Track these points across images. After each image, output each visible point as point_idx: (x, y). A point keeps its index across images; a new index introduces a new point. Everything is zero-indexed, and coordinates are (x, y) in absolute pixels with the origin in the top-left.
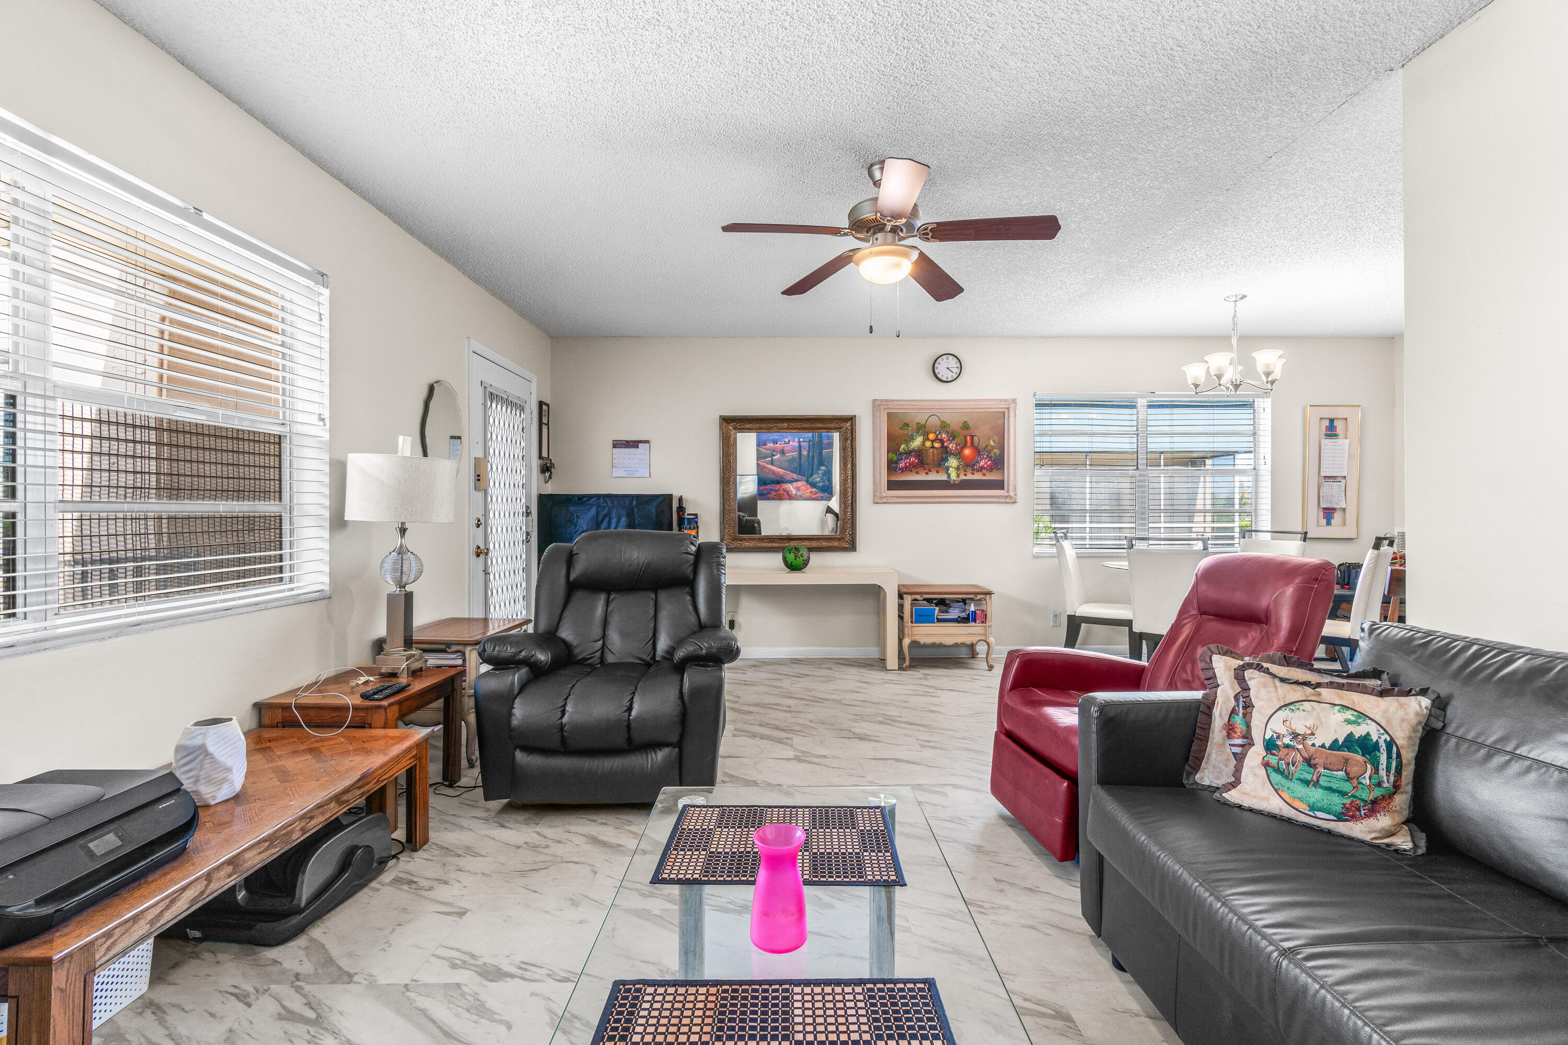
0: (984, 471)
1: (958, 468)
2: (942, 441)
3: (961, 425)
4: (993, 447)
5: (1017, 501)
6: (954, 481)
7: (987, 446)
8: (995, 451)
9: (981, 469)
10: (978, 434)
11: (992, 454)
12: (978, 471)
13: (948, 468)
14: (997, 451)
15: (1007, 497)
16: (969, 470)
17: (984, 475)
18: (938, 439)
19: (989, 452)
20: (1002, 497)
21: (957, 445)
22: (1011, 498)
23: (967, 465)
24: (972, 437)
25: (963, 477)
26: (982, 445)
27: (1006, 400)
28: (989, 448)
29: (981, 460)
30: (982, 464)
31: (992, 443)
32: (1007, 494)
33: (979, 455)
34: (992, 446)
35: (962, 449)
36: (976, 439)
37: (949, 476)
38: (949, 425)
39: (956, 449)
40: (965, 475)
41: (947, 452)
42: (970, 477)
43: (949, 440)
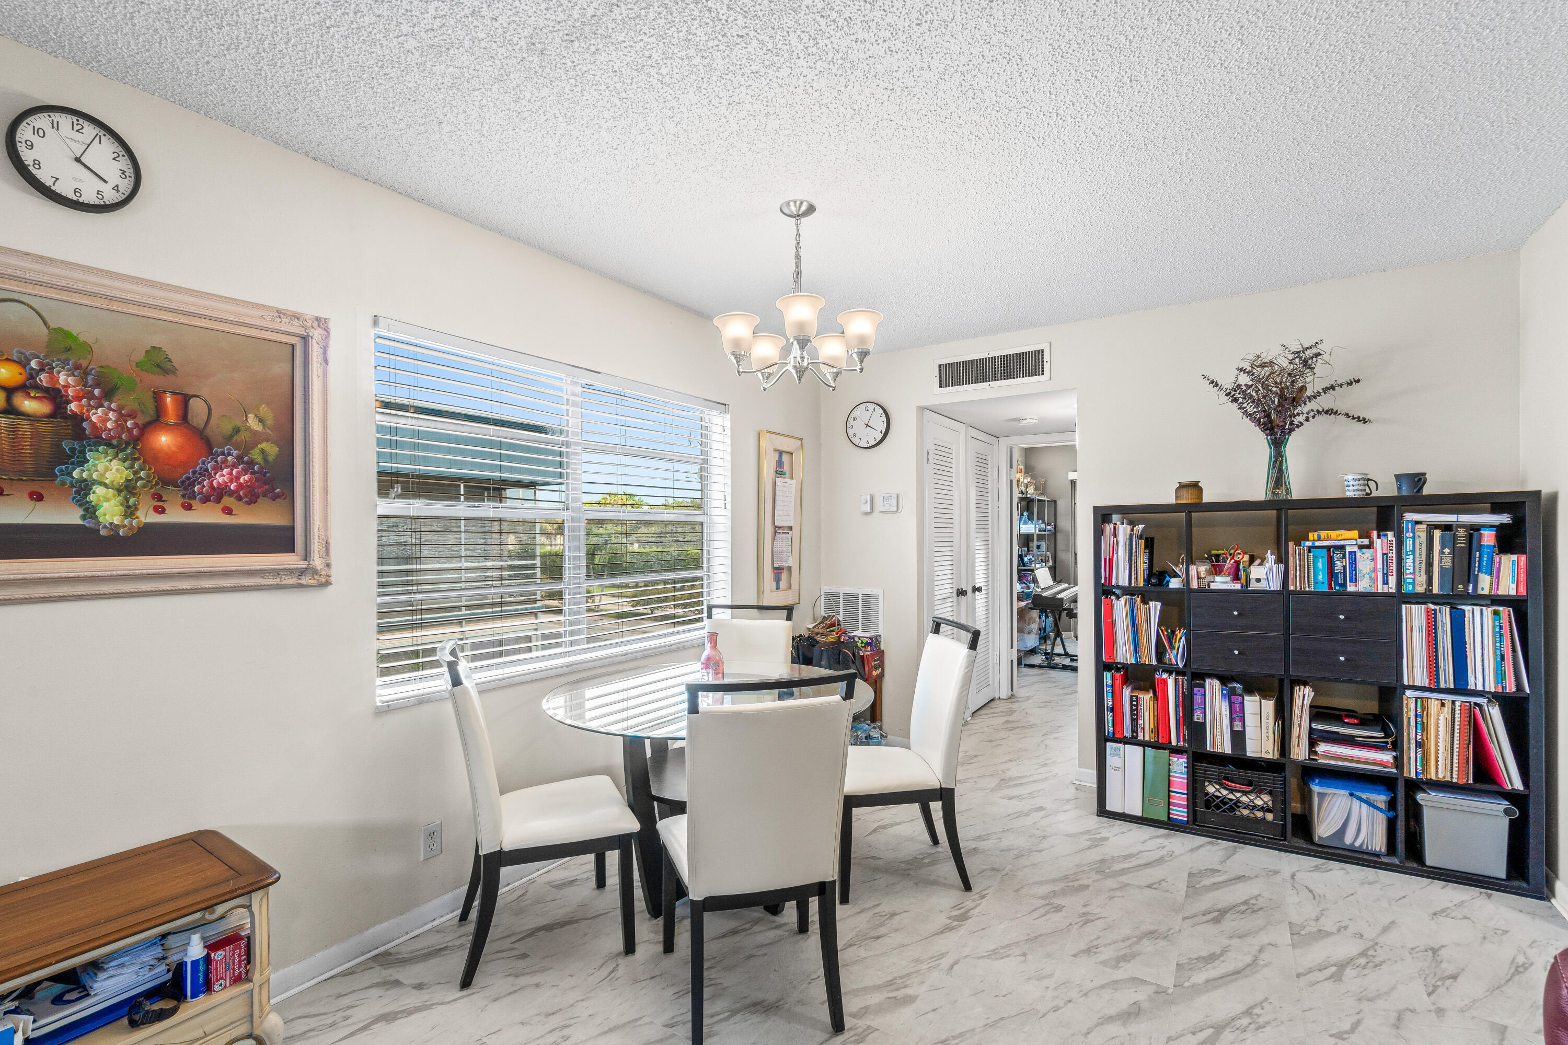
0: (227, 501)
1: (127, 489)
2: (55, 396)
3: (140, 356)
4: (257, 438)
5: (332, 579)
6: (114, 527)
7: (237, 431)
8: (264, 446)
9: (218, 494)
10: (205, 392)
11: (255, 455)
12: (206, 500)
13: (84, 488)
14: (272, 450)
15: (302, 572)
16: (173, 500)
17: (228, 511)
18: (37, 387)
19: (246, 448)
20: (290, 572)
21: (122, 417)
22: (315, 572)
23: (166, 482)
24: (184, 400)
25: (147, 516)
26: (221, 425)
27: (296, 316)
28: (243, 436)
29: (218, 468)
30: (219, 479)
31: (253, 423)
32: (303, 565)
33: (210, 452)
34: (255, 433)
35: (145, 429)
36: (197, 408)
37: (90, 511)
38: (88, 348)
39: (120, 426)
40: (160, 510)
41: (79, 434)
42: (175, 515)
43: (90, 396)
